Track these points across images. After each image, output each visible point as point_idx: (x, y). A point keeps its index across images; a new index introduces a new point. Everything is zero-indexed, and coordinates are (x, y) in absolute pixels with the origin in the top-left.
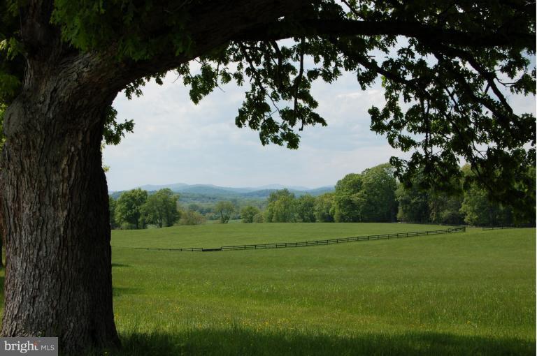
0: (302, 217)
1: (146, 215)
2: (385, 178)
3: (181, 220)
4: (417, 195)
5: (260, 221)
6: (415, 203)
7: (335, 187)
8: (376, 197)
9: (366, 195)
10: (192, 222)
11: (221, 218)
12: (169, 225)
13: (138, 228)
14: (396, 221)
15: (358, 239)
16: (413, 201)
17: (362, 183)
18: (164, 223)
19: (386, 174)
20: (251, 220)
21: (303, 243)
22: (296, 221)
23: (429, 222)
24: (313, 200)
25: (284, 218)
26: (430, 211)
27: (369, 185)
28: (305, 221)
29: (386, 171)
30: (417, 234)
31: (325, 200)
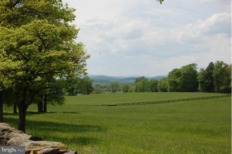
0: (152, 90)
1: (77, 89)
2: (192, 71)
3: (94, 92)
4: (207, 79)
5: (131, 91)
6: (207, 83)
7: (168, 75)
8: (188, 80)
9: (183, 79)
10: (98, 92)
11: (112, 90)
12: (88, 93)
13: (73, 95)
14: (198, 91)
15: (184, 100)
16: (206, 82)
17: (181, 73)
18: (86, 93)
19: (193, 69)
20: (127, 91)
21: (157, 102)
22: (148, 92)
23: (214, 91)
24: (157, 81)
25: (143, 90)
26: (214, 87)
27: (185, 74)
28: (153, 91)
29: (192, 67)
30: (213, 97)
31: (163, 81)
